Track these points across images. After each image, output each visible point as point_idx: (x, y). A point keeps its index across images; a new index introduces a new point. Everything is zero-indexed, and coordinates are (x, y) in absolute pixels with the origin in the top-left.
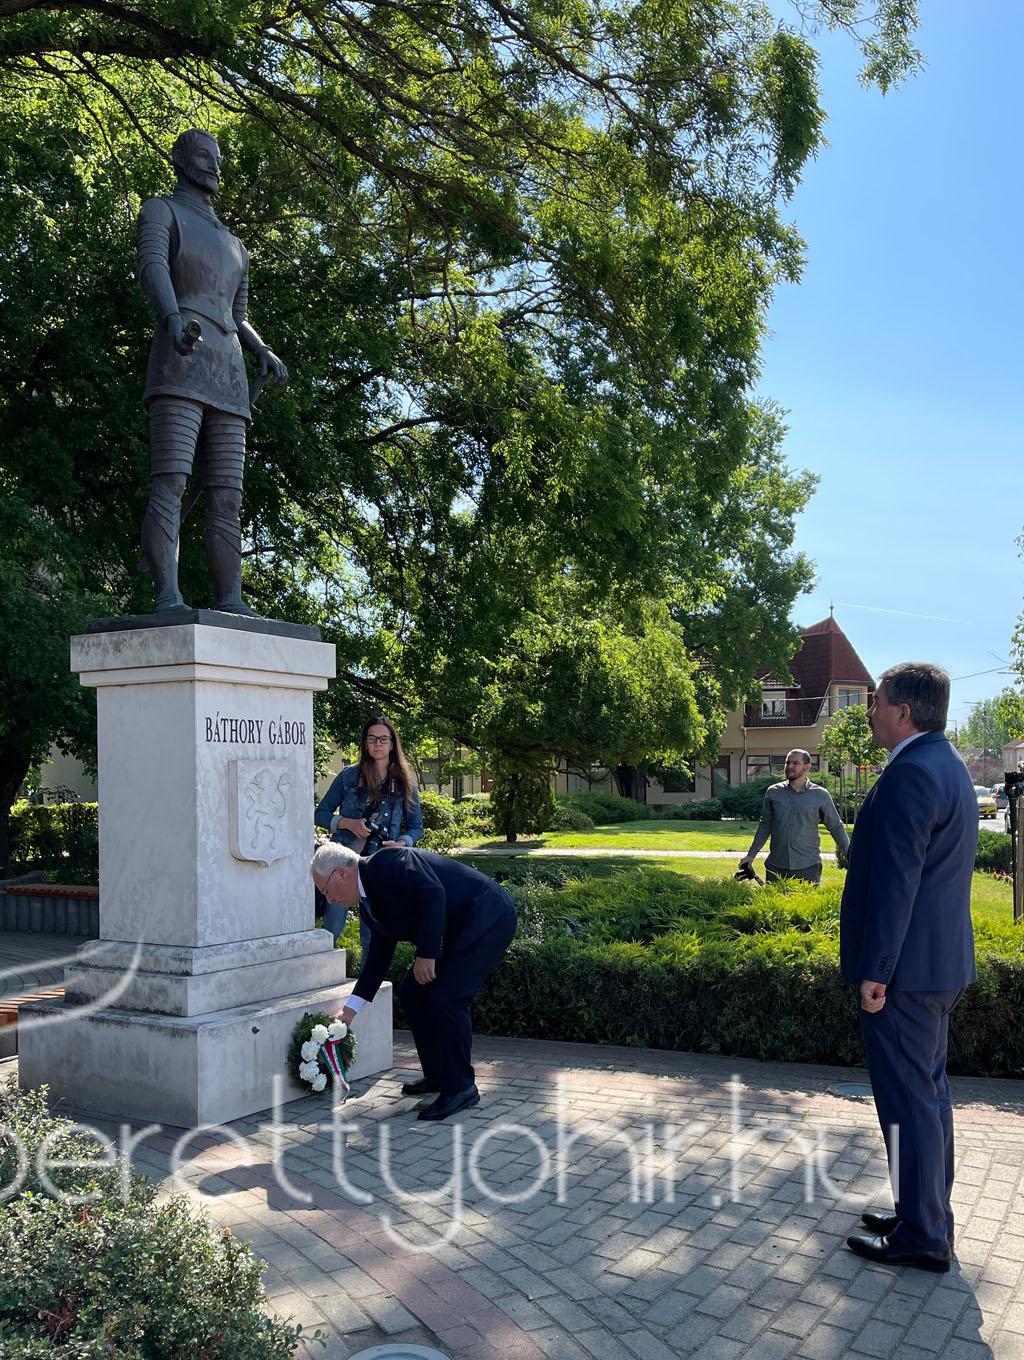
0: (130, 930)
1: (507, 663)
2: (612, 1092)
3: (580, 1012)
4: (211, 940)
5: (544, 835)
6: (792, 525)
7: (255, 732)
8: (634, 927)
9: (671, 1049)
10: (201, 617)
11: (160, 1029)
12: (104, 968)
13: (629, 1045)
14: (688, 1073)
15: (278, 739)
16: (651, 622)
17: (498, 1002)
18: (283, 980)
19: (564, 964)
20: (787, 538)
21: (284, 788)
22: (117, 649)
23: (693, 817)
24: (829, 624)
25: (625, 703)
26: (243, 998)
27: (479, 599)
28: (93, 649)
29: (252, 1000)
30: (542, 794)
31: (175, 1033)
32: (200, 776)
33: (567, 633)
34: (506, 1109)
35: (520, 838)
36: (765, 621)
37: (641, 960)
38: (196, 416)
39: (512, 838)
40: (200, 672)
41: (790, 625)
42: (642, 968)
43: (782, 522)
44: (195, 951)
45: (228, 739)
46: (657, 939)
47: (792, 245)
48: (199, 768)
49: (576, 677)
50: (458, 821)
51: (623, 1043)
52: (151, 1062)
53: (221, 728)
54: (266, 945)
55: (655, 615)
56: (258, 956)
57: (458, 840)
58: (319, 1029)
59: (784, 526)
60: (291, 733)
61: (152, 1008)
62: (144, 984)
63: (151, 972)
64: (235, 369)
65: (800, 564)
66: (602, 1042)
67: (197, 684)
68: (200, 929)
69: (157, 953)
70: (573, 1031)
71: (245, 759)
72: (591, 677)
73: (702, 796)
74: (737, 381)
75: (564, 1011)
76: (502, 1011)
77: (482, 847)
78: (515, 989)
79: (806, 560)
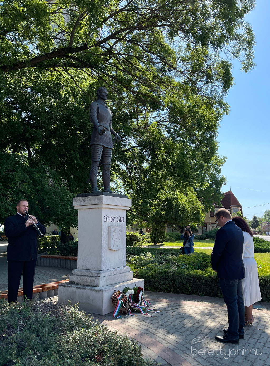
0: (85, 266)
1: (156, 202)
2: (199, 307)
3: (188, 287)
4: (104, 269)
5: (163, 243)
6: (221, 169)
7: (114, 219)
8: (199, 266)
9: (210, 296)
10: (104, 194)
11: (93, 290)
12: (79, 275)
13: (200, 295)
14: (216, 303)
15: (119, 221)
16: (189, 192)
17: (167, 284)
18: (120, 279)
19: (184, 275)
20: (219, 172)
21: (120, 233)
22: (84, 201)
23: (199, 239)
24: (230, 192)
25: (185, 211)
26: (111, 283)
27: (150, 187)
28: (78, 201)
29: (113, 283)
30: (163, 233)
31: (97, 291)
32: (103, 230)
33: (170, 195)
34: (174, 311)
35: (158, 244)
36: (215, 191)
37: (202, 274)
38: (102, 148)
39: (155, 244)
40: (103, 206)
41: (221, 192)
42: (203, 276)
43: (218, 168)
44: (101, 271)
45: (109, 221)
46: (206, 269)
47: (227, 107)
48: (102, 228)
49: (173, 205)
50: (143, 239)
51: (198, 295)
52: (91, 298)
53: (107, 219)
54: (116, 270)
55: (190, 190)
56: (114, 273)
57: (143, 244)
58: (129, 290)
59: (218, 169)
60: (121, 220)
61: (91, 285)
62: (89, 279)
63: (90, 276)
64: (110, 138)
65: (223, 178)
66: (193, 294)
67: (103, 209)
68: (102, 266)
69: (92, 272)
70: (186, 291)
71: (112, 226)
72: (176, 205)
73: (200, 234)
74: (212, 137)
75: (184, 287)
76: (168, 287)
77: (148, 246)
78: (172, 281)
79: (224, 177)
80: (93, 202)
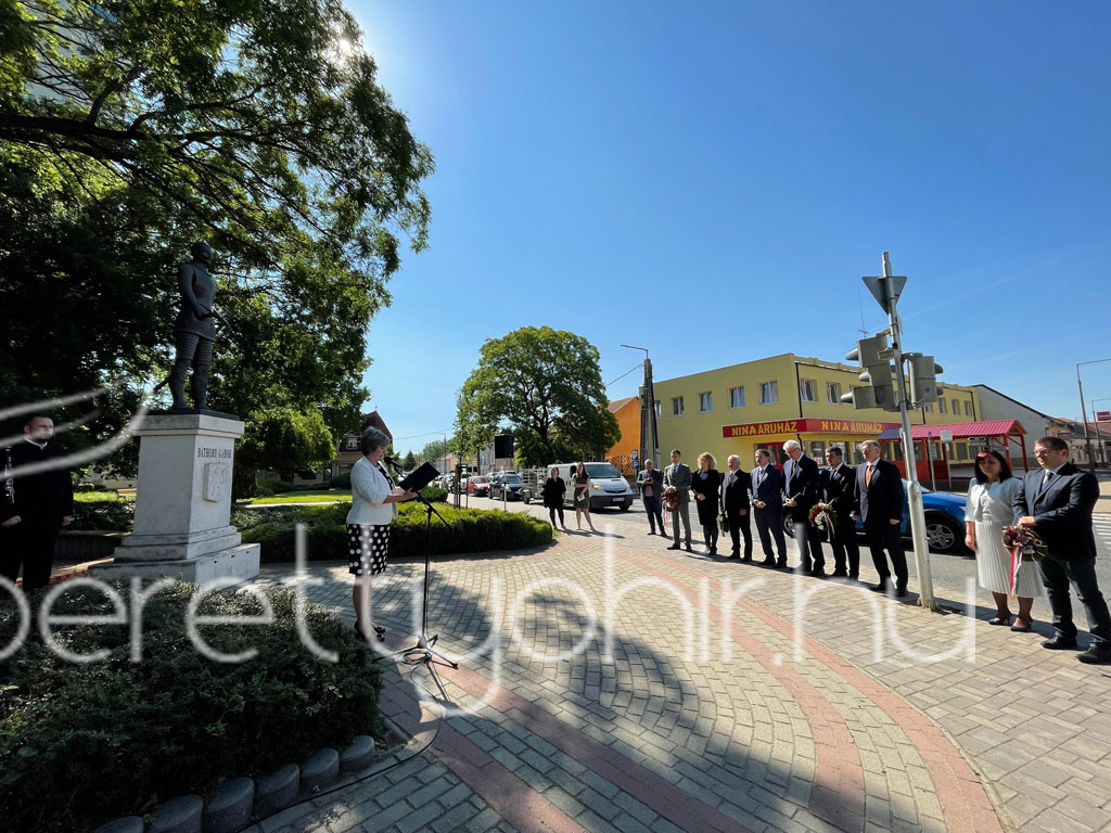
4: (195, 531)
5: (251, 499)
7: (215, 453)
12: (138, 546)
15: (222, 456)
16: (310, 410)
18: (220, 545)
21: (224, 474)
24: (375, 413)
25: (302, 442)
26: (208, 551)
31: (184, 565)
32: (195, 469)
35: (239, 501)
38: (196, 339)
40: (200, 432)
41: (361, 413)
44: (189, 535)
45: (205, 456)
48: (195, 466)
49: (280, 432)
53: (203, 452)
54: (214, 532)
56: (212, 536)
60: (226, 454)
61: (167, 558)
62: (162, 550)
63: (165, 545)
67: (198, 436)
68: (191, 527)
69: (169, 537)
71: (211, 463)
73: (319, 481)
80: (178, 425)
